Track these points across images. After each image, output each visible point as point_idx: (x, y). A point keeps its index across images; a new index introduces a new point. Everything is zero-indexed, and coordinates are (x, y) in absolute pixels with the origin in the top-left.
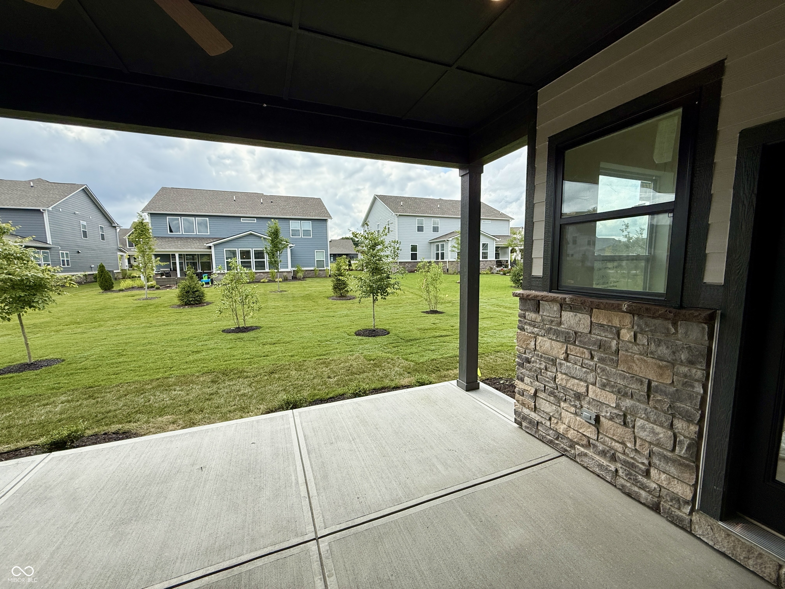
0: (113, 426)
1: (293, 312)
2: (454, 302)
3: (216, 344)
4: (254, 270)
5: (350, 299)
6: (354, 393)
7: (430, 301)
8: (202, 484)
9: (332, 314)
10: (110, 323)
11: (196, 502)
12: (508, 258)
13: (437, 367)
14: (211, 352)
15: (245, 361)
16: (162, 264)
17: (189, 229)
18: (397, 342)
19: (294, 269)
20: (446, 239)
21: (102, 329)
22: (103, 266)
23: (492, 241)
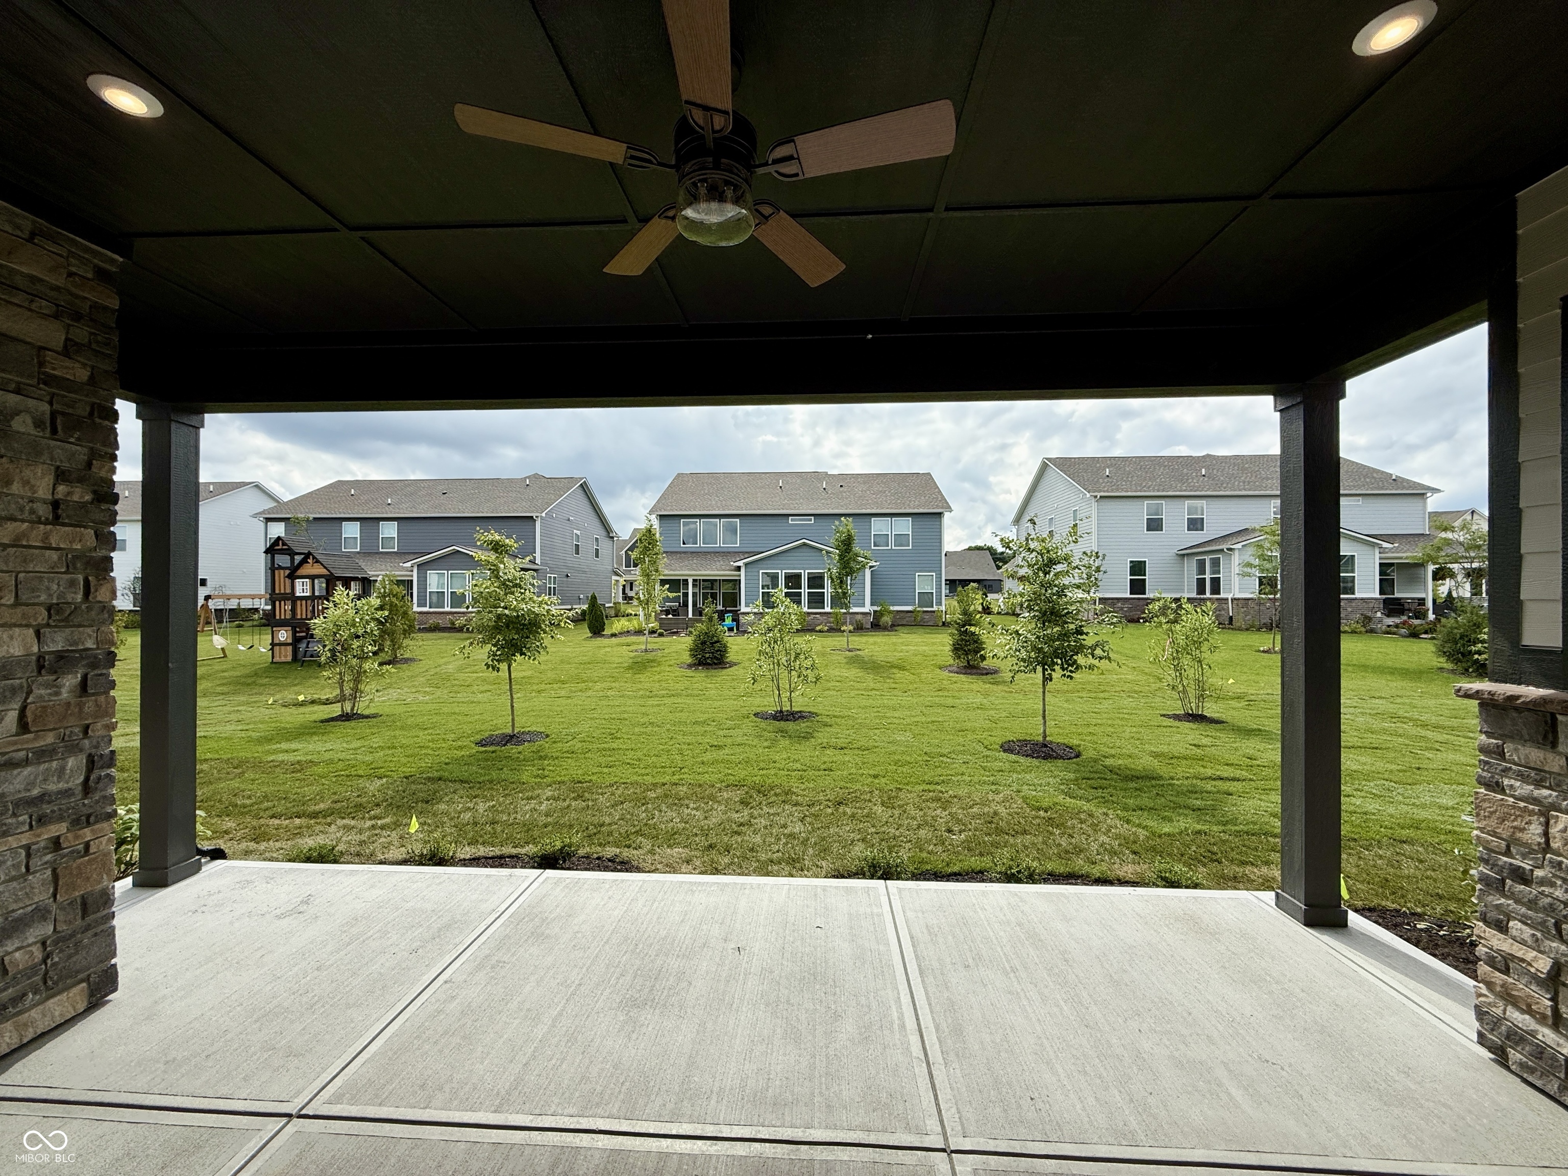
0: (608, 849)
1: (874, 692)
2: (1252, 697)
3: (746, 738)
4: (806, 609)
5: (987, 674)
6: (1006, 873)
7: (1184, 691)
8: (741, 977)
9: (950, 701)
10: (599, 686)
11: (735, 1006)
12: (1426, 591)
13: (1215, 854)
14: (738, 750)
15: (793, 774)
16: (671, 595)
17: (710, 537)
18: (1101, 778)
19: (876, 608)
20: (1224, 547)
21: (590, 693)
22: (595, 598)
23: (1371, 548)
